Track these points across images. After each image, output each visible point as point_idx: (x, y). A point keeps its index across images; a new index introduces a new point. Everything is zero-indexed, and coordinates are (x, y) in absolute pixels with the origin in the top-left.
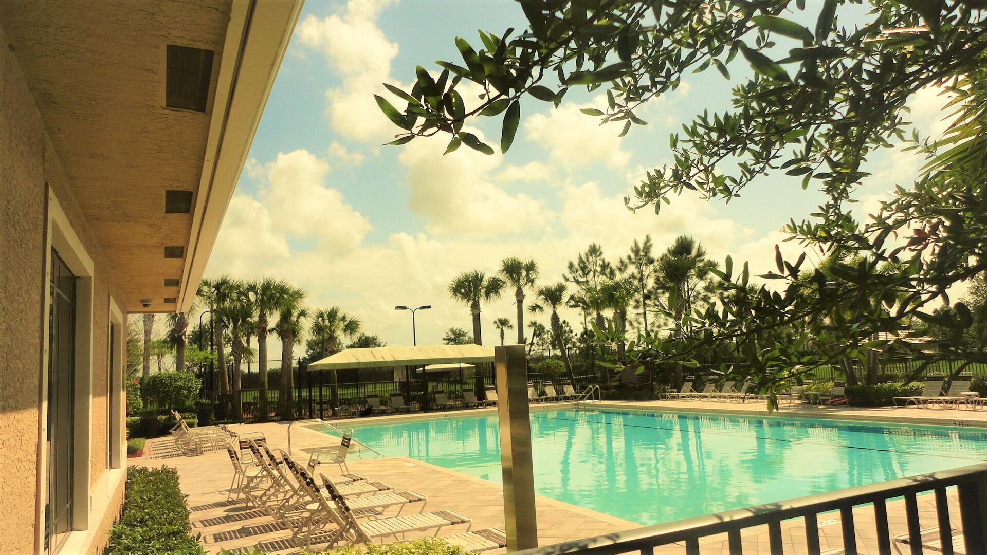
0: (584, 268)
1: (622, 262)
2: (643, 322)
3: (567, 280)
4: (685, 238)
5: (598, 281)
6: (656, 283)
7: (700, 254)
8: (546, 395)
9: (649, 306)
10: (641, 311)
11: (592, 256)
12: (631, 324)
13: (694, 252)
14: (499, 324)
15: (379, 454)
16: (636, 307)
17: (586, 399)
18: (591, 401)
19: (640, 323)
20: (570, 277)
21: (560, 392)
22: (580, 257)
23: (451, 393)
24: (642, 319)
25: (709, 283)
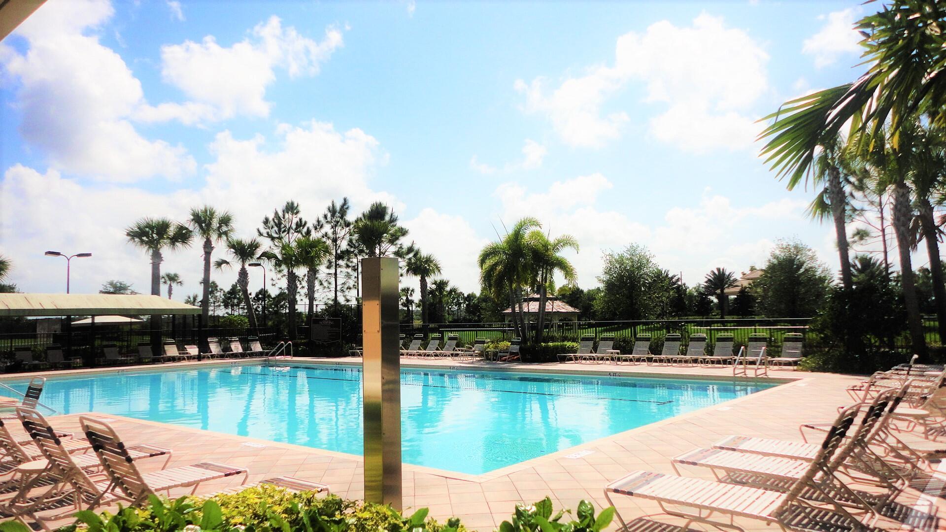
0: (279, 225)
1: (318, 221)
2: (334, 283)
3: (261, 234)
4: (380, 203)
5: (293, 239)
6: (349, 245)
7: (393, 220)
8: (232, 351)
9: (340, 266)
10: (332, 271)
11: (288, 213)
12: (321, 284)
13: (387, 218)
14: (167, 279)
15: (55, 412)
16: (329, 267)
17: (277, 356)
18: (282, 357)
19: (330, 283)
20: (264, 231)
21: (246, 348)
22: (276, 213)
23: (121, 347)
24: (333, 280)
25: (399, 248)
